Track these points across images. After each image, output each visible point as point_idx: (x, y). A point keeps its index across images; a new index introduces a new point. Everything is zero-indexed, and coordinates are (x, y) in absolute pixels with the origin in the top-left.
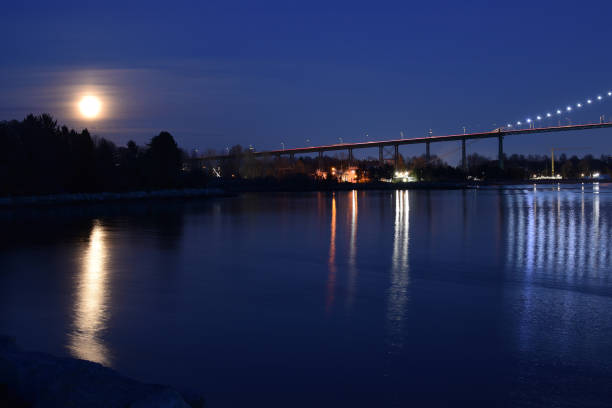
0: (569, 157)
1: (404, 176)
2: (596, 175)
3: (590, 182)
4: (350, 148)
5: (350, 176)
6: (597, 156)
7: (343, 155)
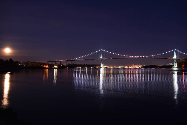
0: (82, 64)
1: (56, 67)
2: (86, 67)
3: (85, 68)
4: (48, 62)
5: (47, 67)
6: (88, 64)
7: (47, 63)
